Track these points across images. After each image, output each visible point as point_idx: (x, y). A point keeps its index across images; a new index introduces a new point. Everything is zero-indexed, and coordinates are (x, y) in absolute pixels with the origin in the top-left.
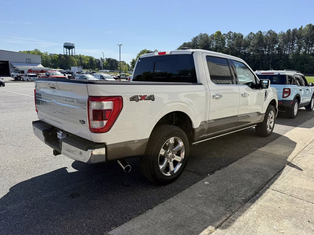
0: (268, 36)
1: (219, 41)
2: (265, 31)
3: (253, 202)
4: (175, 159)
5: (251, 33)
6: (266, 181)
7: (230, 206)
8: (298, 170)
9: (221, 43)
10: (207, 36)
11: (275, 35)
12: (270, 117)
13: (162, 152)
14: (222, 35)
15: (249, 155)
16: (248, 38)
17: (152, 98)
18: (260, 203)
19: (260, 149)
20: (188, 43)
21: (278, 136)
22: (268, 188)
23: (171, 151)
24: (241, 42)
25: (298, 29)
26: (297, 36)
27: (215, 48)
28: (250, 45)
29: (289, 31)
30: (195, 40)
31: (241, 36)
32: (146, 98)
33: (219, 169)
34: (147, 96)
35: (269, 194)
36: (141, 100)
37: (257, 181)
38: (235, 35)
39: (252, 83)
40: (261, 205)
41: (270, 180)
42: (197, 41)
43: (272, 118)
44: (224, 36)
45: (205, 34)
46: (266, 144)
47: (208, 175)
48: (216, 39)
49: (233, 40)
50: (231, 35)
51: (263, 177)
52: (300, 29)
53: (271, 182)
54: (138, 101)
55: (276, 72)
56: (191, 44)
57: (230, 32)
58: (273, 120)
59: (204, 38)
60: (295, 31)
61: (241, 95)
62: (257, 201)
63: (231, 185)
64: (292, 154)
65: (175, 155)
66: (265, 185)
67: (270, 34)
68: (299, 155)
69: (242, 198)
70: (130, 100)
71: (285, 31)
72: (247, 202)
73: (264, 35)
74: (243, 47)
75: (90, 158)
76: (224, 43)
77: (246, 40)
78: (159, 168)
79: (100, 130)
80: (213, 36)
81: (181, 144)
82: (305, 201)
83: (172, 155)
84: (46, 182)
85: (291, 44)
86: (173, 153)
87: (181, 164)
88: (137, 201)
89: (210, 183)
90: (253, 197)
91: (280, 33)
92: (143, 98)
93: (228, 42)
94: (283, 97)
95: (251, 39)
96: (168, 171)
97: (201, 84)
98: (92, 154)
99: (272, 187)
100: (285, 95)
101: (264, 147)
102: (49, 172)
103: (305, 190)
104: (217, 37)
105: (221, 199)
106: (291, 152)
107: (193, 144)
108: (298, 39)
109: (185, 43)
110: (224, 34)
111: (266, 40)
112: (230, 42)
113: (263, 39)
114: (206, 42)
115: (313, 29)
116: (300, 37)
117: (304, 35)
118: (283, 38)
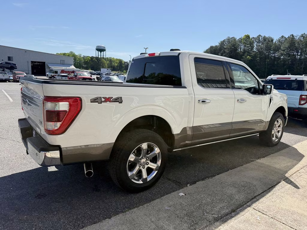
0: (300, 40)
1: (248, 44)
2: (298, 35)
3: (225, 221)
4: (149, 166)
5: (283, 37)
6: (251, 198)
7: (197, 224)
8: (294, 188)
9: (249, 47)
10: (235, 40)
12: (277, 126)
13: (132, 158)
14: (251, 38)
15: (244, 165)
16: (279, 41)
17: (119, 100)
18: (232, 223)
19: (259, 161)
20: (215, 46)
21: (286, 146)
22: (249, 206)
23: (144, 157)
24: (271, 46)
27: (243, 52)
28: (280, 49)
30: (222, 43)
31: (271, 40)
32: (111, 99)
33: (203, 180)
34: (112, 97)
35: (248, 213)
36: (105, 101)
37: (240, 197)
38: (265, 39)
39: (254, 88)
40: (232, 226)
41: (255, 197)
42: (224, 44)
43: (279, 126)
45: (233, 38)
46: (268, 155)
47: (188, 185)
48: (245, 43)
49: (263, 44)
50: (261, 38)
51: (249, 192)
53: (255, 200)
54: (101, 103)
55: (293, 77)
56: (219, 47)
57: (260, 35)
58: (280, 129)
59: (232, 41)
61: (236, 100)
62: (229, 221)
63: (208, 199)
64: (294, 168)
65: (149, 162)
66: (248, 202)
67: (304, 37)
68: (302, 170)
69: (214, 216)
70: (91, 102)
72: (218, 221)
73: (297, 38)
74: (272, 51)
75: (44, 161)
76: (253, 47)
77: (276, 44)
78: (127, 174)
79: (55, 132)
80: (241, 40)
81: (157, 150)
82: (288, 227)
83: (146, 161)
84: (23, 179)
86: (146, 159)
87: (156, 172)
88: (99, 208)
89: (185, 195)
90: (227, 216)
92: (108, 100)
93: (256, 46)
94: (299, 105)
95: (281, 43)
96: (140, 179)
97: (185, 87)
98: (45, 156)
99: (254, 205)
100: (302, 102)
101: (264, 159)
102: (31, 169)
103: (293, 213)
104: (245, 41)
105: (189, 215)
106: (294, 166)
107: (174, 150)
109: (212, 46)
110: (253, 38)
111: (299, 44)
112: (259, 46)
113: (295, 42)
114: (234, 45)
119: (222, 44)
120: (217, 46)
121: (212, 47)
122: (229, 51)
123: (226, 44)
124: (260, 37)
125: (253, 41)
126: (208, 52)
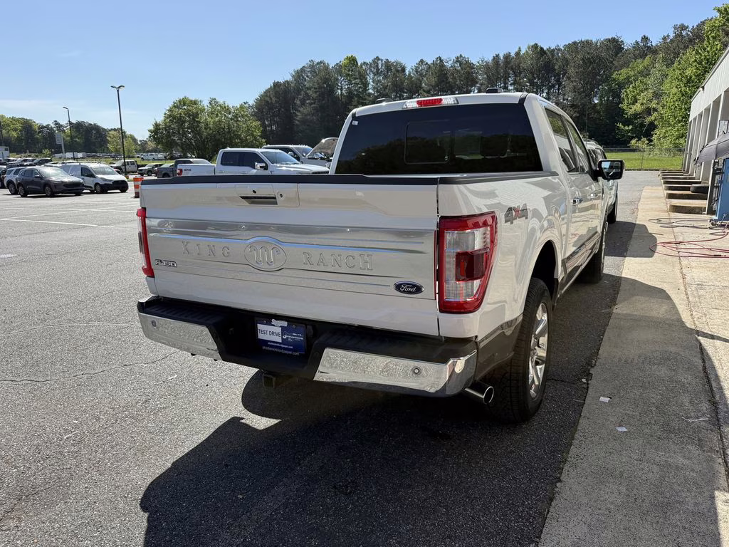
0: (456, 69)
1: (355, 79)
2: (449, 57)
5: (422, 61)
6: (702, 375)
7: (701, 440)
9: (358, 84)
10: (326, 67)
11: (471, 66)
14: (359, 64)
15: (610, 324)
16: (417, 72)
19: (616, 311)
20: (284, 83)
24: (402, 83)
25: (513, 54)
26: (512, 68)
27: (347, 96)
28: (421, 88)
29: (496, 58)
30: (299, 74)
31: (400, 69)
32: (520, 212)
33: (590, 365)
34: (520, 208)
37: (688, 379)
38: (388, 65)
41: (706, 372)
42: (303, 77)
44: (364, 67)
45: (321, 62)
47: (584, 381)
48: (348, 75)
49: (386, 77)
50: (380, 65)
51: (686, 367)
52: (518, 54)
53: (712, 376)
56: (292, 85)
57: (378, 58)
59: (320, 70)
60: (507, 57)
63: (652, 395)
66: (709, 383)
67: (461, 63)
68: (694, 313)
69: (702, 419)
71: (489, 58)
72: (720, 425)
73: (448, 65)
75: (445, 385)
76: (366, 85)
77: (412, 77)
80: (339, 68)
87: (542, 367)
89: (611, 398)
91: (478, 62)
92: (517, 213)
93: (373, 82)
95: (422, 75)
104: (349, 70)
105: (670, 430)
108: (516, 76)
109: (278, 82)
110: (365, 63)
111: (454, 78)
112: (379, 81)
113: (446, 74)
114: (326, 80)
115: (542, 56)
116: (517, 71)
117: (525, 66)
118: (486, 73)
119: (299, 77)
120: (287, 81)
121: (276, 85)
122: (318, 93)
123: (307, 76)
124: (380, 62)
125: (365, 71)
126: (270, 97)
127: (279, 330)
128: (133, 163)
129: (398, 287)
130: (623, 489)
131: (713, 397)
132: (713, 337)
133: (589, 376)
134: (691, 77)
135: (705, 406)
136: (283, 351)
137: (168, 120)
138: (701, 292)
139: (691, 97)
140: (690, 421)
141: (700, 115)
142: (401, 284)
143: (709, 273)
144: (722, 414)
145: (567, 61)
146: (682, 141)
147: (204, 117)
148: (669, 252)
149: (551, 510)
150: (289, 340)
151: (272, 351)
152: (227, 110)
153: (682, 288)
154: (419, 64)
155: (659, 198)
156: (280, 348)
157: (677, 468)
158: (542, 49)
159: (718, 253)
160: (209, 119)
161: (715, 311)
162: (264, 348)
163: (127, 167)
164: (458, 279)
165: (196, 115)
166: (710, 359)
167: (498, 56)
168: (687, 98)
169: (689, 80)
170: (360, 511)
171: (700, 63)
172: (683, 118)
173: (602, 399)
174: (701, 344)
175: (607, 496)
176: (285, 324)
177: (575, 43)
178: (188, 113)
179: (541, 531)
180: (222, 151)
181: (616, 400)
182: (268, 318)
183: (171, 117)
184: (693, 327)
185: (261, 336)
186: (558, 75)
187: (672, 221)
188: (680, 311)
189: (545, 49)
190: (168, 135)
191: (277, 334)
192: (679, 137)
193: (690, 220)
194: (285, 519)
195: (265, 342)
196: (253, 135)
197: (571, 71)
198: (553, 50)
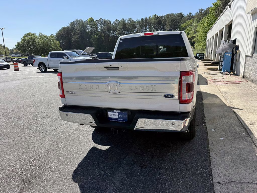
0: (129, 23)
1: (93, 26)
2: (126, 19)
5: (117, 20)
6: (238, 120)
7: (246, 140)
9: (94, 28)
10: (82, 22)
11: (134, 22)
14: (94, 21)
16: (115, 23)
24: (110, 27)
25: (148, 18)
26: (148, 23)
27: (91, 32)
28: (117, 29)
29: (142, 19)
30: (72, 24)
31: (109, 22)
38: (105, 21)
42: (74, 25)
44: (96, 22)
45: (80, 20)
48: (91, 24)
49: (104, 25)
50: (102, 21)
52: (149, 18)
56: (70, 28)
57: (101, 19)
59: (80, 23)
60: (146, 19)
63: (226, 128)
67: (130, 21)
69: (243, 133)
71: (140, 19)
72: (249, 135)
73: (126, 21)
74: (112, 31)
76: (97, 28)
77: (114, 26)
80: (87, 22)
85: (145, 29)
91: (136, 21)
93: (100, 27)
95: (117, 25)
104: (91, 23)
105: (235, 137)
108: (149, 25)
110: (96, 20)
111: (128, 26)
112: (102, 27)
113: (125, 25)
114: (83, 26)
115: (158, 19)
116: (150, 24)
117: (152, 22)
118: (139, 25)
119: (72, 25)
120: (68, 27)
121: (64, 28)
122: (80, 31)
123: (75, 25)
124: (102, 20)
125: (97, 23)
126: (62, 32)
127: (117, 114)
128: (9, 58)
129: (165, 96)
130: (230, 157)
131: (244, 126)
132: (236, 109)
133: (205, 123)
134: (206, 26)
135: (243, 130)
136: (119, 121)
137: (23, 41)
138: (227, 95)
139: (206, 33)
140: (240, 134)
141: (211, 39)
142: (166, 95)
143: (227, 89)
144: (249, 131)
145: (166, 21)
146: (204, 47)
147: (37, 40)
148: (212, 83)
149: (212, 165)
150: (121, 117)
151: (114, 121)
152: (46, 37)
153: (221, 94)
154: (116, 21)
155: (202, 66)
156: (118, 120)
157: (243, 149)
158: (157, 16)
159: (227, 83)
160: (40, 41)
161: (233, 100)
162: (111, 120)
163: (7, 59)
164: (186, 92)
165: (34, 39)
166: (238, 115)
167: (143, 18)
168: (205, 33)
169: (206, 27)
170: (152, 173)
171: (209, 21)
172: (204, 39)
173: (212, 130)
174: (233, 111)
175: (226, 159)
176: (120, 111)
177: (168, 14)
178: (31, 39)
179: (212, 172)
180: (50, 52)
181: (216, 130)
182: (113, 110)
183: (24, 40)
184: (229, 106)
185: (110, 116)
186: (163, 25)
187: (209, 73)
188: (223, 101)
189: (158, 16)
190: (24, 47)
191: (116, 115)
192: (203, 46)
193: (214, 72)
194: (128, 179)
195: (112, 118)
196: (57, 46)
197: (168, 24)
198: (161, 17)
